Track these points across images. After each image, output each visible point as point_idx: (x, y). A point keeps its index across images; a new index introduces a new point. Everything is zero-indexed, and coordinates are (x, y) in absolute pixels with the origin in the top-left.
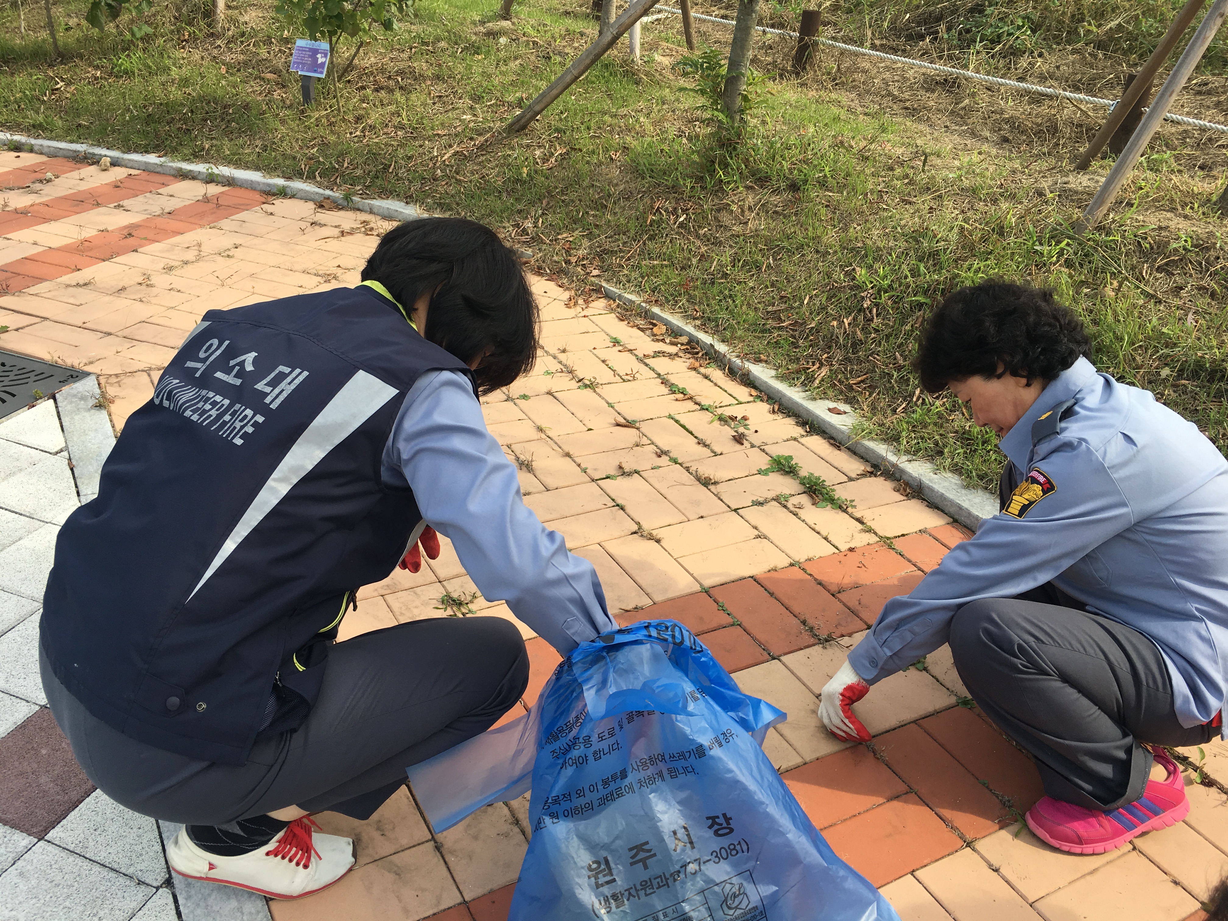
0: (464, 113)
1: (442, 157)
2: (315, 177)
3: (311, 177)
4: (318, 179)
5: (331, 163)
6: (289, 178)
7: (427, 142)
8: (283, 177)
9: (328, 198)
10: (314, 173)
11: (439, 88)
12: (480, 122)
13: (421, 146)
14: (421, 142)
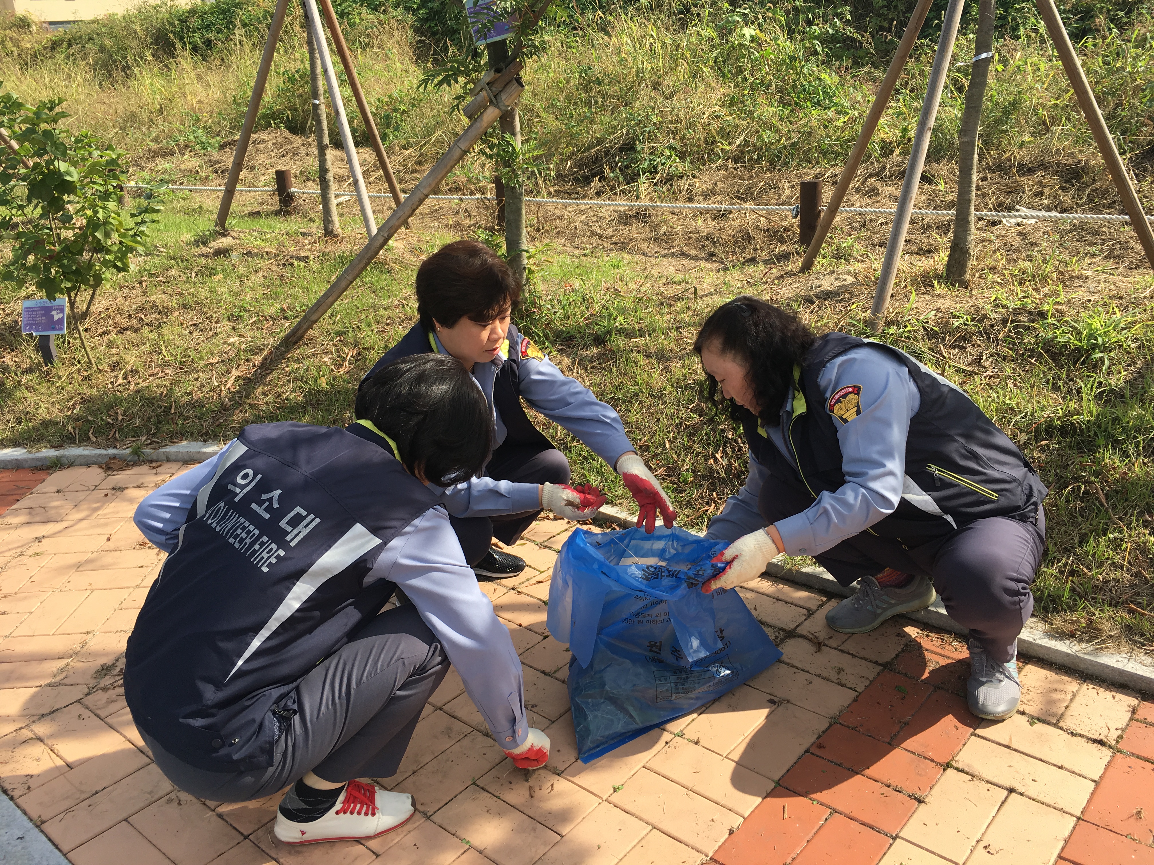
0: (229, 336)
1: (225, 386)
2: (89, 438)
3: (84, 439)
4: (94, 439)
5: (102, 420)
6: (59, 447)
7: (201, 374)
8: (52, 447)
9: (115, 458)
10: (86, 434)
11: (190, 317)
12: (250, 342)
13: (197, 379)
14: (196, 376)
